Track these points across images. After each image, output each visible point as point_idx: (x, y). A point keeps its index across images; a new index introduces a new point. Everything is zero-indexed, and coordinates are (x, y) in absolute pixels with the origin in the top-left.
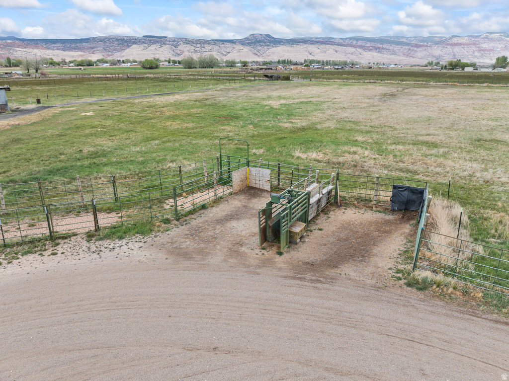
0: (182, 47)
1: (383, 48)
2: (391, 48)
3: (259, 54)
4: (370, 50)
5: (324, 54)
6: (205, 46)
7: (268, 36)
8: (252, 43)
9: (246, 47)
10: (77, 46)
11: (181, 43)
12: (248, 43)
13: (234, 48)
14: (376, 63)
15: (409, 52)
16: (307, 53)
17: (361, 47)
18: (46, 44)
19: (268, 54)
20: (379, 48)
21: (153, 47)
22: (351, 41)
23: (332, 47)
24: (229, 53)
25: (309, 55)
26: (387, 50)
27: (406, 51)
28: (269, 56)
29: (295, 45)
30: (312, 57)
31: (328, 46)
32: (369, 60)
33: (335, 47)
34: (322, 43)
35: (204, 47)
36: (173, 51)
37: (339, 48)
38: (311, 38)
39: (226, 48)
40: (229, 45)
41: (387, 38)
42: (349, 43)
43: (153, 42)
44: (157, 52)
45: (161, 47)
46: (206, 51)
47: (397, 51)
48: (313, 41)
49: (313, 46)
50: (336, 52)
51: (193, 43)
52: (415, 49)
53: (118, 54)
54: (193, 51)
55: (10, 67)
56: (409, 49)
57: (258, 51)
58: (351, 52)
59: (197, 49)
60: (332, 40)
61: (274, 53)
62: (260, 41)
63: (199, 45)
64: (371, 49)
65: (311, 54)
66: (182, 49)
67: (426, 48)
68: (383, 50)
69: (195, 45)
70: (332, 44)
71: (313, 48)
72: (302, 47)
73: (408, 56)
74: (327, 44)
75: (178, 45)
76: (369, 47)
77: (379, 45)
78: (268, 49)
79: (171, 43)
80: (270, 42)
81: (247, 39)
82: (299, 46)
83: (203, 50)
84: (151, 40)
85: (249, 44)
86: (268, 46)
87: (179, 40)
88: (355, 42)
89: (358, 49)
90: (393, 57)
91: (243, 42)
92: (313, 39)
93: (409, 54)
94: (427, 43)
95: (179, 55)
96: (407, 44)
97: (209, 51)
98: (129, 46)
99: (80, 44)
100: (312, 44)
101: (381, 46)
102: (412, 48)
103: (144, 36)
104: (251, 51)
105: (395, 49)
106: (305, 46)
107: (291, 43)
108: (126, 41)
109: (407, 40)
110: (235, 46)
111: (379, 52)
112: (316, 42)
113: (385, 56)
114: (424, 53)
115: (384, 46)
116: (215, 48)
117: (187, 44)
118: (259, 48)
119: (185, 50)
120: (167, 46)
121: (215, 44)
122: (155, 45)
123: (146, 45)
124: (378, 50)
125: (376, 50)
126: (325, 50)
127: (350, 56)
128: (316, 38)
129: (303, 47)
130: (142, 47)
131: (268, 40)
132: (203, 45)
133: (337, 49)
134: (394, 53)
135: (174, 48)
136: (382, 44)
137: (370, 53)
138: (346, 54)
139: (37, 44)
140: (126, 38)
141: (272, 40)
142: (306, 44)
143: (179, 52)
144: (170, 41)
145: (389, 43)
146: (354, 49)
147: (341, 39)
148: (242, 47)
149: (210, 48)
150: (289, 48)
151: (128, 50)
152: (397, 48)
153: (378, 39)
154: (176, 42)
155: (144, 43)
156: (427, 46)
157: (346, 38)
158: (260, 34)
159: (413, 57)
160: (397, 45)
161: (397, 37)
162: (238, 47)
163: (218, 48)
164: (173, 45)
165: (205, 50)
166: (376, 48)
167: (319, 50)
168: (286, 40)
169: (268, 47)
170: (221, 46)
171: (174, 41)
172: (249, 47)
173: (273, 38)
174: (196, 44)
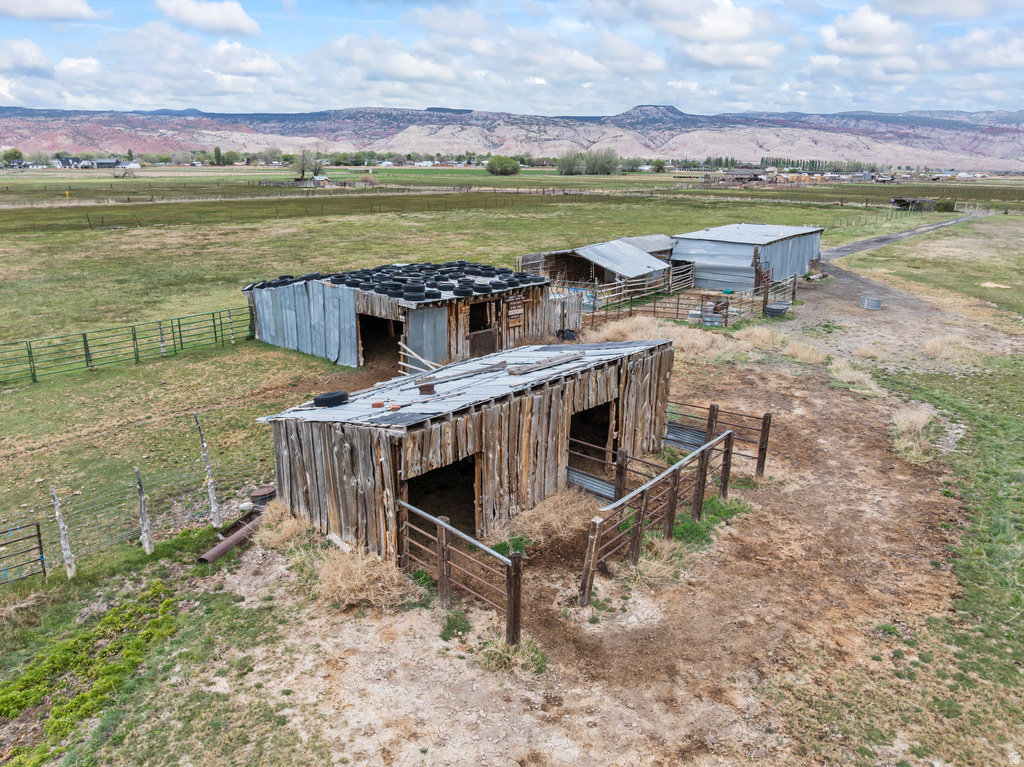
0: (503, 130)
1: (916, 137)
2: (933, 135)
3: (653, 146)
4: (888, 140)
5: (791, 147)
6: (547, 128)
7: (671, 109)
8: (637, 123)
9: (627, 131)
10: (306, 127)
11: (501, 122)
12: (631, 124)
13: (604, 133)
14: (903, 167)
15: (976, 143)
16: (753, 145)
17: (867, 133)
18: (251, 123)
19: (673, 146)
20: (906, 135)
21: (448, 130)
22: (844, 121)
23: (805, 132)
24: (594, 143)
25: (758, 149)
26: (926, 141)
27: (967, 141)
28: (674, 150)
29: (727, 129)
30: (765, 152)
31: (797, 132)
32: (887, 160)
33: (814, 133)
34: (785, 124)
35: (545, 132)
36: (486, 137)
37: (821, 135)
38: (762, 114)
39: (589, 132)
40: (594, 127)
41: (923, 115)
42: (841, 124)
43: (445, 121)
44: (456, 140)
45: (463, 129)
46: (549, 140)
47: (949, 142)
48: (764, 120)
49: (765, 130)
50: (816, 142)
51: (524, 123)
52: (990, 137)
53: (382, 142)
54: (523, 138)
55: (219, 164)
56: (976, 138)
57: (652, 139)
58: (846, 145)
59: (531, 134)
60: (803, 119)
61: (684, 144)
62: (654, 121)
63: (535, 128)
64: (890, 138)
65: (761, 147)
66: (502, 134)
67: (1016, 135)
68: (916, 141)
69: (528, 127)
70: (804, 128)
71: (767, 135)
72: (742, 132)
73: (972, 151)
74: (794, 127)
75: (495, 127)
76: (884, 133)
77: (905, 130)
78: (673, 136)
79: (480, 122)
80: (675, 122)
81: (627, 115)
82: (735, 131)
83: (543, 137)
84: (442, 117)
85: (633, 126)
86: (670, 129)
87: (496, 117)
88: (852, 123)
89: (861, 138)
90: (940, 154)
91: (619, 122)
92: (764, 117)
93: (975, 147)
94: (1018, 124)
95: (496, 146)
96: (972, 127)
97: (555, 139)
98: (400, 129)
99: (310, 123)
100: (763, 126)
101: (911, 131)
102: (981, 136)
103: (429, 109)
104: (637, 138)
105: (943, 137)
106: (749, 130)
107: (718, 125)
108: (396, 119)
109: (969, 118)
110: (606, 130)
111: (906, 143)
112: (769, 121)
113: (922, 152)
114: (1011, 146)
115: (918, 131)
116: (566, 134)
117: (513, 124)
118: (654, 133)
119: (508, 136)
120: (474, 128)
121: (567, 126)
122: (450, 127)
123: (434, 126)
124: (905, 139)
125: (902, 139)
126: (792, 138)
127: (844, 151)
128: (770, 115)
129: (744, 132)
130: (426, 129)
131: (671, 118)
132: (542, 128)
133: (818, 138)
134: (940, 146)
135: (487, 133)
136: (913, 127)
137: (888, 145)
138: (837, 147)
139: (236, 122)
140: (394, 113)
141: (678, 117)
142: (749, 125)
143: (496, 141)
144: (477, 120)
145: (930, 126)
146: (851, 138)
147: (823, 116)
148: (619, 132)
149: (556, 133)
150: (716, 135)
151: (400, 136)
152: (946, 135)
153: (904, 118)
154: (489, 122)
155: (429, 122)
156: (1018, 131)
157: (834, 116)
158: (656, 107)
159: (984, 155)
160: (948, 129)
161: (948, 112)
162: (613, 131)
163: (572, 133)
164: (483, 126)
165: (547, 137)
166: (901, 136)
167: (778, 140)
168: (707, 117)
169: (672, 132)
170: (578, 129)
171: (486, 118)
172: (633, 132)
173: (681, 114)
174: (530, 124)
